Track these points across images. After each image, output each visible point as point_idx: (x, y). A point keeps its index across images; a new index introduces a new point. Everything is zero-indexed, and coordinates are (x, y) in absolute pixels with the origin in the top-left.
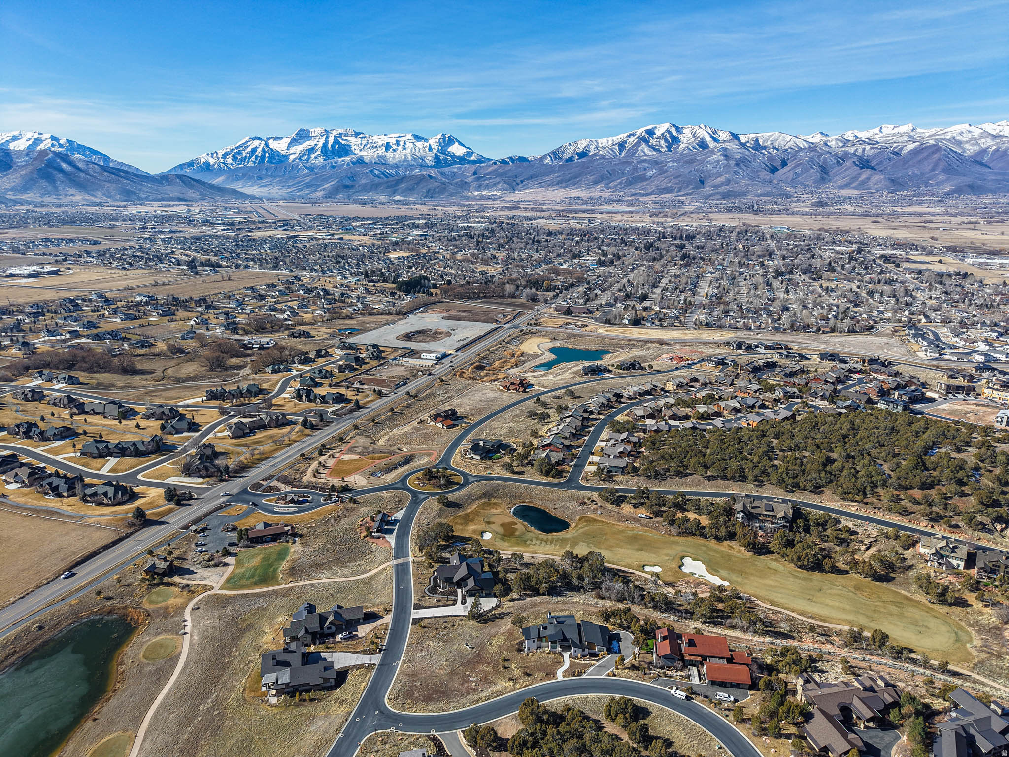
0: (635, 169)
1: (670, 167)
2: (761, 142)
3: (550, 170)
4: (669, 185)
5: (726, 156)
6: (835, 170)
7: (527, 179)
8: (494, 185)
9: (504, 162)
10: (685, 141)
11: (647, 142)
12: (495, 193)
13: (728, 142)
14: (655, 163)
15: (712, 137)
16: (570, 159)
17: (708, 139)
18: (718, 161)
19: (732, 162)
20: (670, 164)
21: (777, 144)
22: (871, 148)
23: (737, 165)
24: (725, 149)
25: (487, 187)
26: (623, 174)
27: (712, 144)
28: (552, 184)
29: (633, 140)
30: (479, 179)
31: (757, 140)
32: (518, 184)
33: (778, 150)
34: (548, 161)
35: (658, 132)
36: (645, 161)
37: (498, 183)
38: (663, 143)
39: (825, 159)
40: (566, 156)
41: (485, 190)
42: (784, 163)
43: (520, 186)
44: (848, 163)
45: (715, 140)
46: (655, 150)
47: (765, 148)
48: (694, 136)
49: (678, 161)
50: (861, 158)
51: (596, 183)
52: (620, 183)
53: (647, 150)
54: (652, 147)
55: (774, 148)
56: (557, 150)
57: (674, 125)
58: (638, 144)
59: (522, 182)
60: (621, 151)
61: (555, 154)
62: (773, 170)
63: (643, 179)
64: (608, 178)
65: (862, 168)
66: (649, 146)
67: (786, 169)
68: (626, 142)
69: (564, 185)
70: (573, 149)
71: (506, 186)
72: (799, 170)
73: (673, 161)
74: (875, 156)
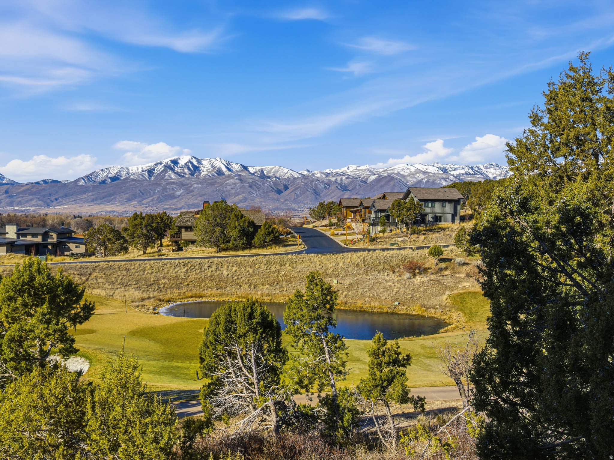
0: (165, 189)
1: (195, 188)
2: (265, 173)
3: (84, 190)
4: (196, 202)
5: (240, 180)
6: (324, 192)
7: (62, 197)
8: (27, 202)
9: (37, 183)
10: (205, 170)
11: (173, 170)
12: (28, 208)
13: (241, 171)
14: (182, 185)
15: (227, 167)
16: (104, 182)
17: (224, 169)
18: (235, 184)
19: (247, 185)
20: (195, 186)
21: (278, 175)
22: (347, 178)
23: (250, 187)
24: (240, 175)
25: (19, 204)
26: (154, 193)
27: (227, 173)
28: (87, 201)
29: (160, 168)
30: (11, 197)
31: (262, 171)
32: (53, 202)
33: (279, 179)
34: (82, 183)
35: (182, 162)
36: (173, 183)
37: (31, 200)
38: (186, 170)
39: (316, 185)
40: (99, 180)
41: (17, 205)
42: (286, 188)
43: (55, 203)
44: (333, 187)
45: (229, 170)
46: (180, 176)
47: (269, 177)
48: (212, 166)
49: (201, 183)
50: (340, 185)
51: (129, 200)
52: (152, 200)
53: (173, 176)
54: (177, 173)
55: (276, 178)
56: (91, 174)
57: (195, 158)
58: (165, 171)
59: (56, 199)
60: (150, 176)
61: (88, 177)
62: (279, 192)
63: (173, 197)
64: (141, 196)
65: (343, 191)
66: (175, 173)
67: (288, 192)
68: (154, 169)
69: (99, 202)
70: (105, 174)
71: (40, 202)
72: (298, 192)
73: (198, 184)
74: (350, 183)
